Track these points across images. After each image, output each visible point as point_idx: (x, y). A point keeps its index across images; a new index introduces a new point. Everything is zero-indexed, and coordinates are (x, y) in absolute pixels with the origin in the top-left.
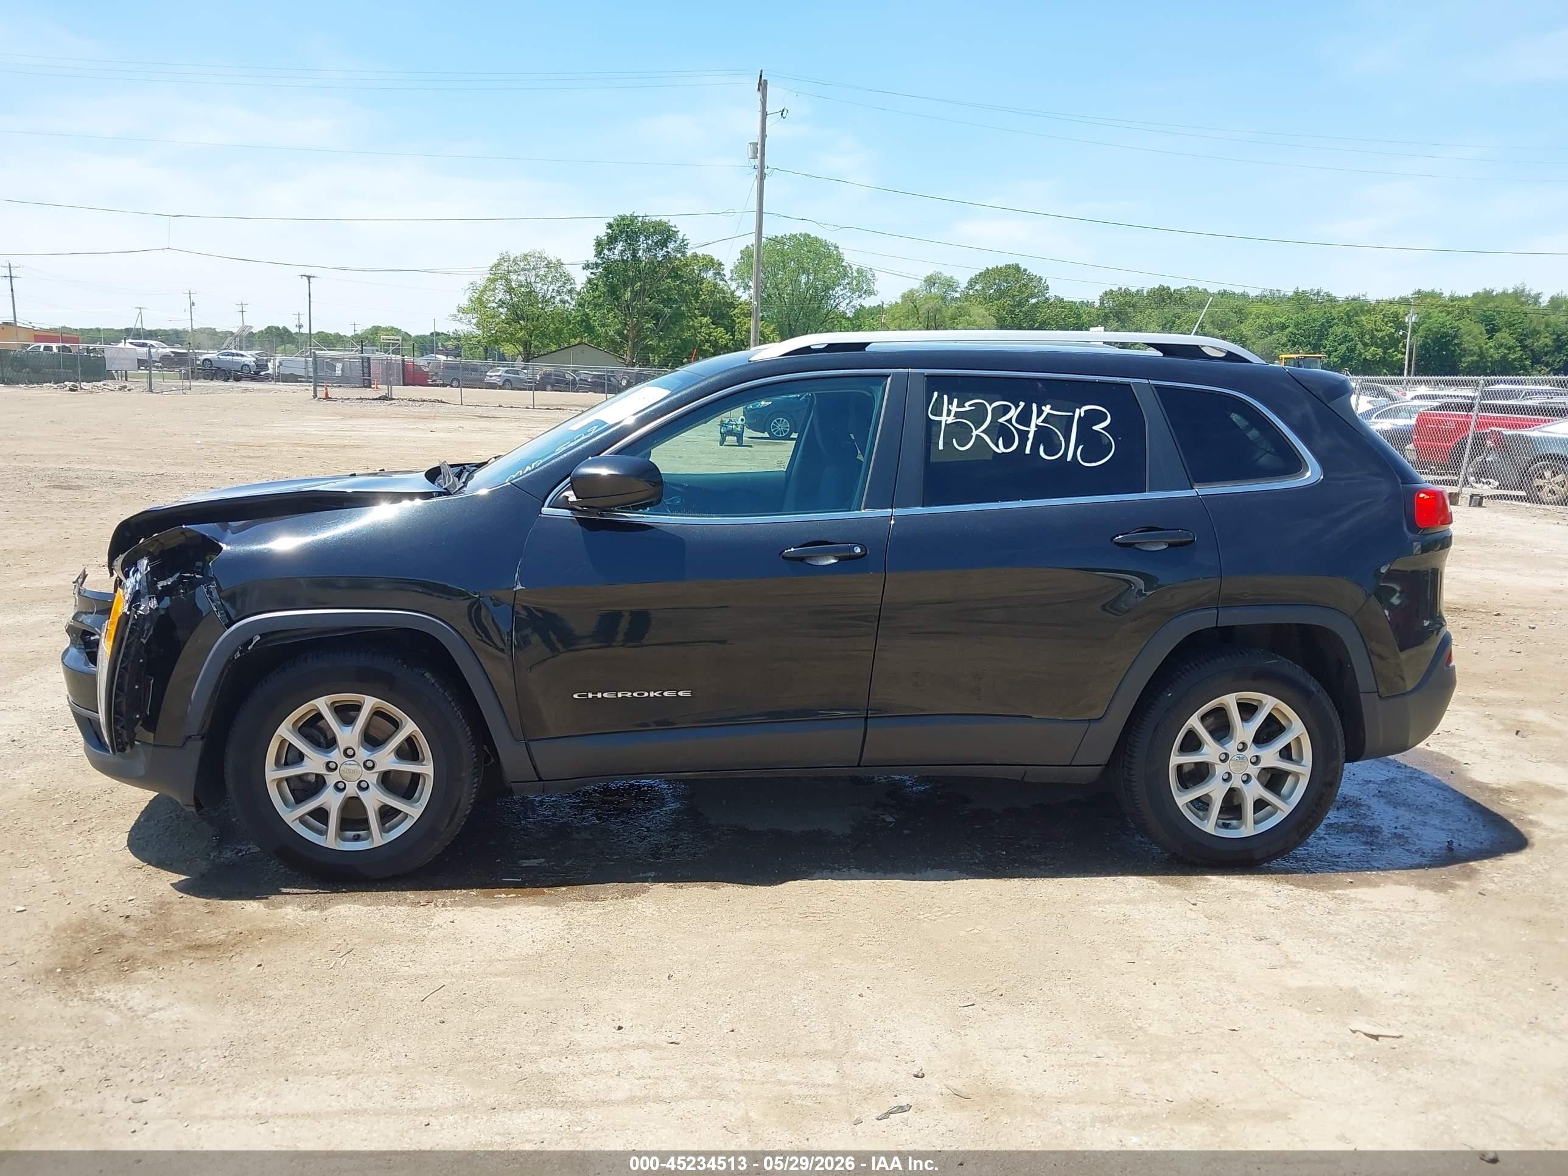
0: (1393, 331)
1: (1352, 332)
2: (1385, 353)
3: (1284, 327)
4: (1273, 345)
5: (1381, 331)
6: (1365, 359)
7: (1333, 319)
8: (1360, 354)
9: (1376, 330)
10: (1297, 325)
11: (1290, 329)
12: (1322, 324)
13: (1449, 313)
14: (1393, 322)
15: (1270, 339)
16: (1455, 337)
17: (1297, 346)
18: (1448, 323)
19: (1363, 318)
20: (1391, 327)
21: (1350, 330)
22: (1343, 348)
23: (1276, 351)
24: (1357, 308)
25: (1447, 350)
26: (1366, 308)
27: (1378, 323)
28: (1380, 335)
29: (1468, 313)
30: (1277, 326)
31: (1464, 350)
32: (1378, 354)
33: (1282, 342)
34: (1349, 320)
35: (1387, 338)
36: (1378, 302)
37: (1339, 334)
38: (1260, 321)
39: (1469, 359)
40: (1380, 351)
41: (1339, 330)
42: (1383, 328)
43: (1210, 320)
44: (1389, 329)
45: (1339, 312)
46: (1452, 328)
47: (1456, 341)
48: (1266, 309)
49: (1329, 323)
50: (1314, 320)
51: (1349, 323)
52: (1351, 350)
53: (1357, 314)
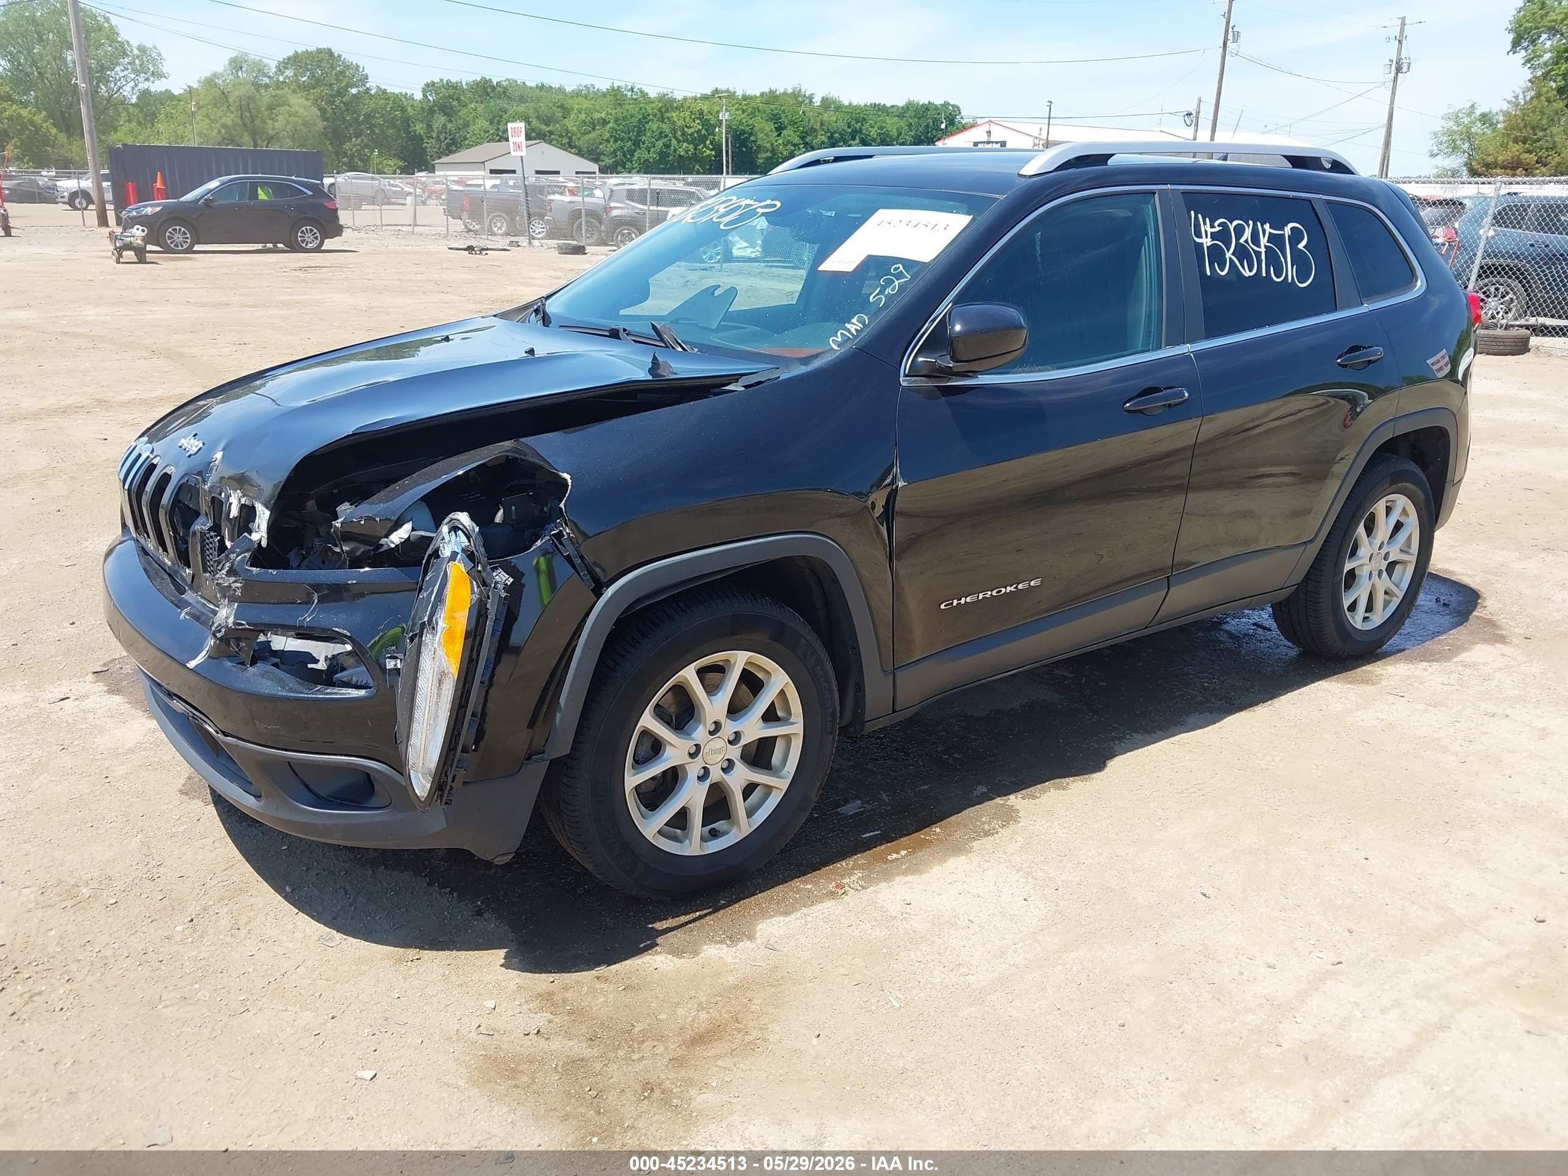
0: (700, 128)
1: (666, 127)
2: (695, 149)
3: (605, 123)
4: (597, 141)
5: (690, 127)
6: (679, 155)
7: (648, 115)
8: (675, 150)
9: (686, 126)
10: (617, 120)
11: (611, 125)
12: (640, 120)
13: (744, 111)
14: (700, 119)
15: (592, 135)
16: (751, 134)
17: (619, 142)
18: (744, 121)
19: (674, 115)
20: (698, 124)
21: (664, 126)
22: (660, 144)
23: (601, 146)
24: (667, 105)
25: (746, 147)
26: (675, 105)
27: (687, 120)
28: (690, 131)
29: (759, 111)
30: (598, 122)
31: (759, 147)
32: (689, 150)
33: (605, 138)
34: (662, 117)
35: (696, 135)
36: (685, 99)
37: (654, 129)
38: (583, 116)
39: (764, 155)
40: (691, 147)
41: (654, 126)
42: (692, 124)
43: (536, 115)
44: (697, 125)
45: (653, 109)
46: (748, 125)
47: (752, 138)
48: (586, 104)
49: (644, 120)
50: (632, 116)
51: (663, 120)
52: (668, 146)
53: (667, 111)
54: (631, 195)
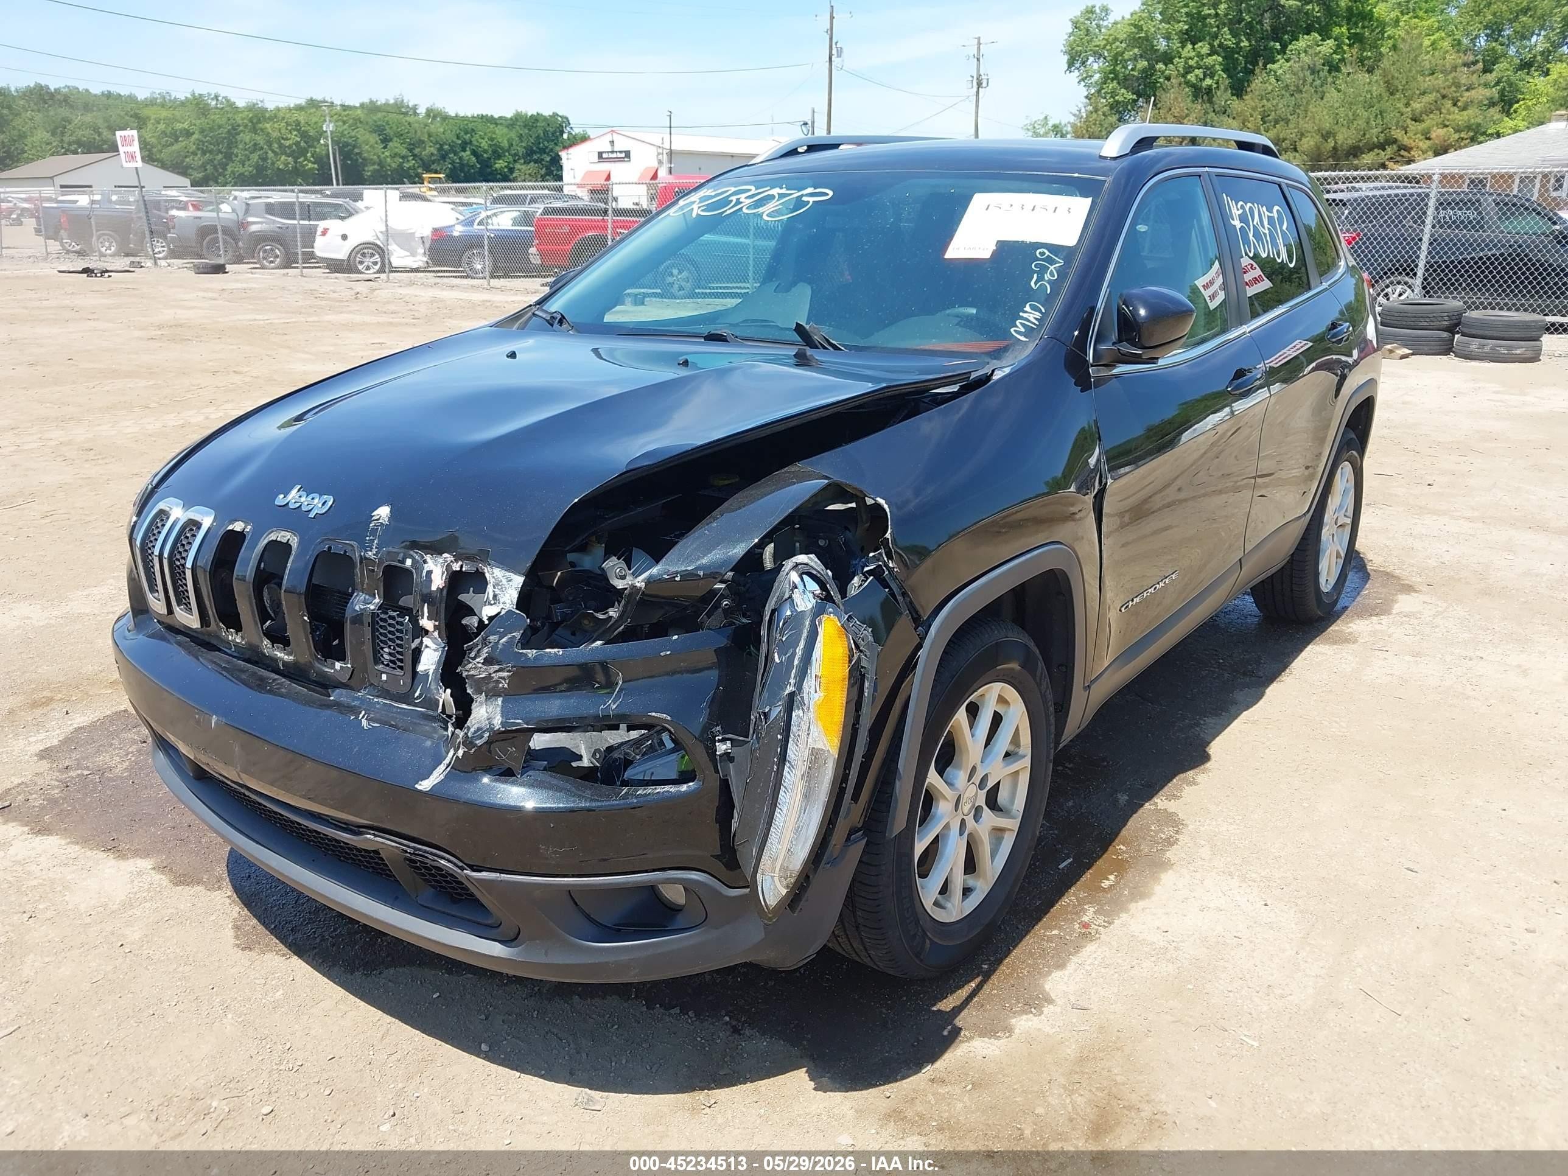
0: (299, 140)
1: (260, 139)
2: (296, 162)
3: (188, 134)
4: (182, 153)
5: (287, 139)
6: (278, 169)
7: (239, 126)
8: (273, 163)
9: (283, 138)
10: (202, 131)
11: (196, 136)
12: (229, 131)
13: (344, 123)
14: (298, 130)
15: (176, 147)
16: (354, 147)
17: (208, 155)
18: (346, 132)
19: (268, 126)
20: (296, 135)
21: (258, 138)
22: (255, 157)
23: (187, 160)
24: (257, 117)
25: (351, 159)
26: (267, 115)
27: (283, 131)
28: (288, 143)
29: (361, 122)
30: (181, 133)
31: (364, 159)
32: (289, 163)
33: (191, 150)
34: (254, 128)
35: (294, 147)
36: (278, 109)
37: (247, 141)
38: (162, 127)
39: (371, 168)
40: (290, 159)
41: (246, 137)
42: (289, 136)
43: (106, 125)
44: (294, 137)
45: (243, 119)
46: (351, 137)
47: (356, 151)
48: (164, 114)
49: (234, 131)
50: (220, 127)
51: (254, 130)
52: (265, 159)
53: (259, 122)
54: (270, 209)
